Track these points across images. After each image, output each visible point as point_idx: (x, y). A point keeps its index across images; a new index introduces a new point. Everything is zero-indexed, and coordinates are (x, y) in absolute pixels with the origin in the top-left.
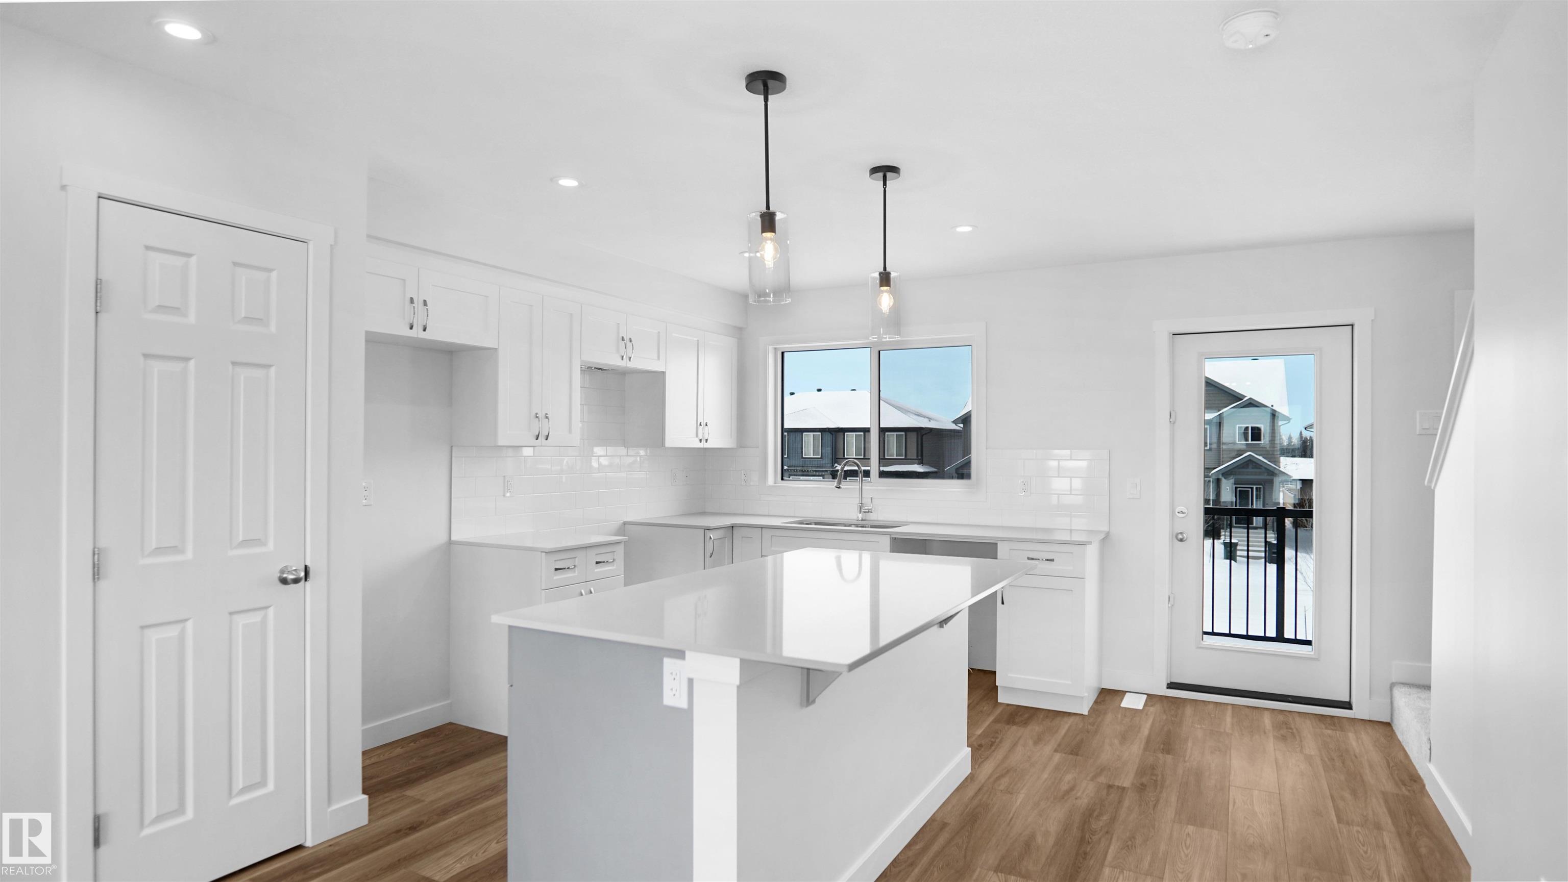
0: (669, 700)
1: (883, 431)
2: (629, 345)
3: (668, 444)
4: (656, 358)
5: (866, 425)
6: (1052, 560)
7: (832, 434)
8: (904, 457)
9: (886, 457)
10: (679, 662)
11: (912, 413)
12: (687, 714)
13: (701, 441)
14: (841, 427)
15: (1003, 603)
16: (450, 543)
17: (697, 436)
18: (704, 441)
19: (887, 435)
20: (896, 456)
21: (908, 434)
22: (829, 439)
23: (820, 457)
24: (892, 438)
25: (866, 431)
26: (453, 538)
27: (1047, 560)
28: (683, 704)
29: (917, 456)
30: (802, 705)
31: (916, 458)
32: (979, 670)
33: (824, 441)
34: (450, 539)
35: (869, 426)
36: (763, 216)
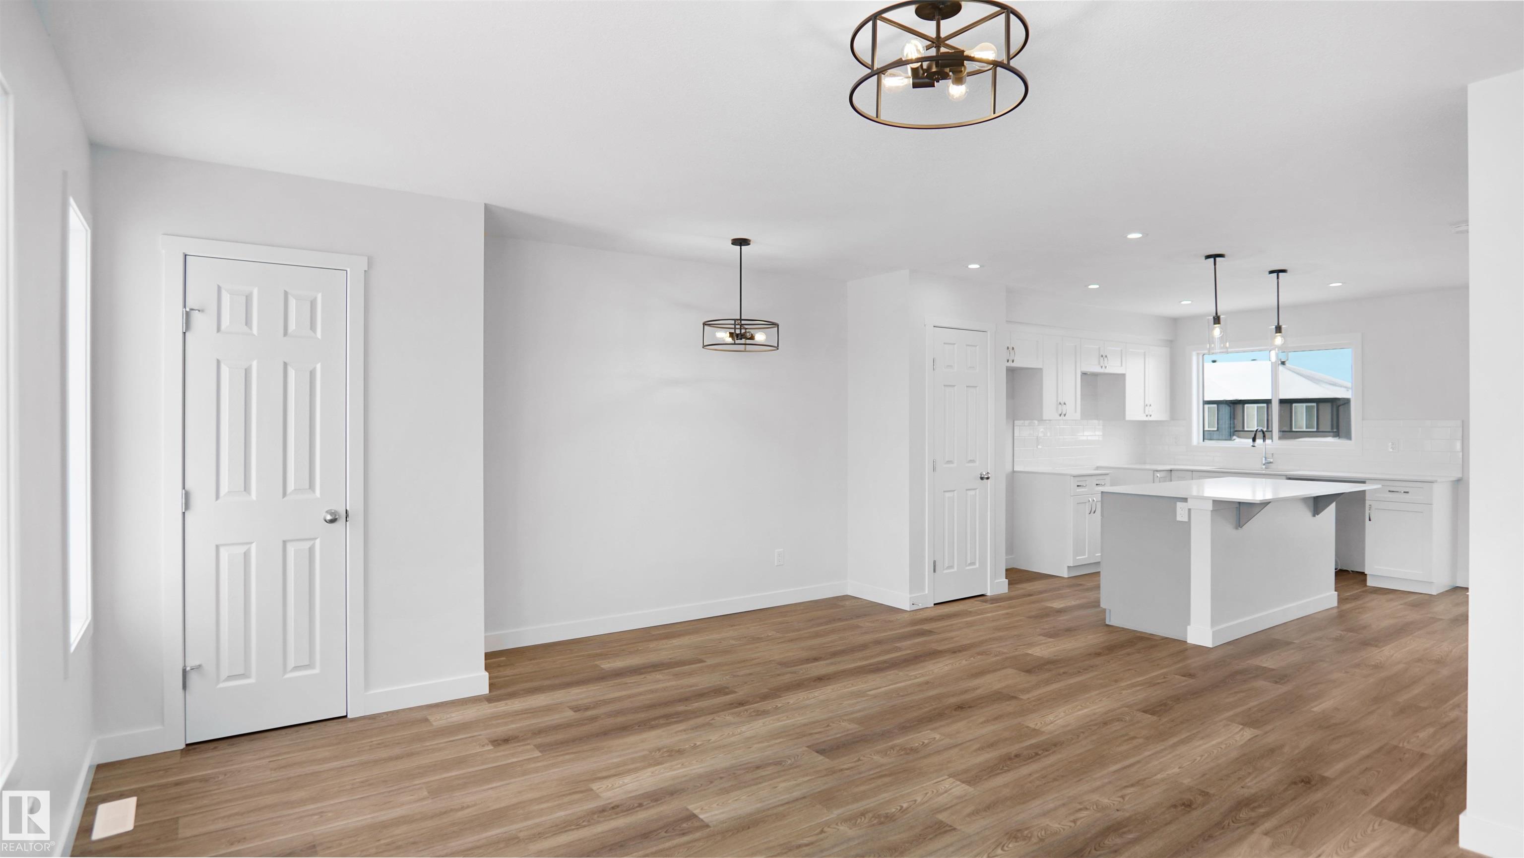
0: (1179, 518)
1: (1286, 403)
2: (1106, 359)
3: (1128, 418)
4: (1120, 365)
5: (1269, 397)
6: (1407, 492)
7: (1230, 406)
8: (1315, 430)
9: (1294, 430)
10: (1184, 504)
11: (1326, 383)
12: (1189, 523)
13: (1147, 416)
14: (1240, 399)
15: (1370, 520)
16: (1014, 472)
17: (1145, 412)
18: (1149, 416)
19: (1295, 406)
20: (1306, 428)
21: (1322, 405)
22: (1227, 411)
23: (1216, 429)
24: (1300, 411)
25: (1268, 402)
26: (1015, 470)
27: (1404, 492)
28: (1186, 519)
29: (1332, 428)
30: (1237, 528)
31: (1329, 430)
32: (1357, 572)
33: (1220, 413)
34: (1013, 469)
35: (1270, 398)
36: (1214, 318)
